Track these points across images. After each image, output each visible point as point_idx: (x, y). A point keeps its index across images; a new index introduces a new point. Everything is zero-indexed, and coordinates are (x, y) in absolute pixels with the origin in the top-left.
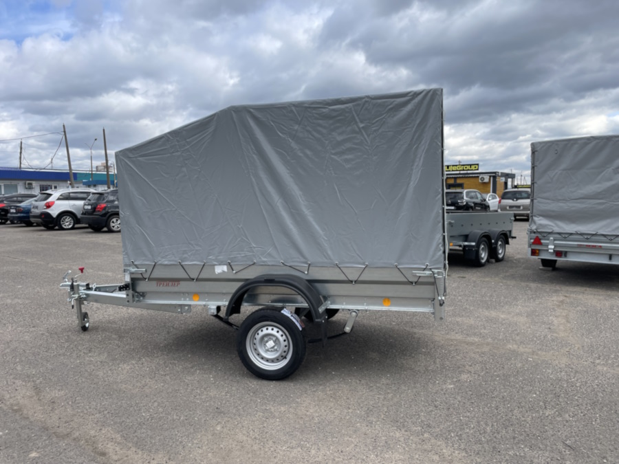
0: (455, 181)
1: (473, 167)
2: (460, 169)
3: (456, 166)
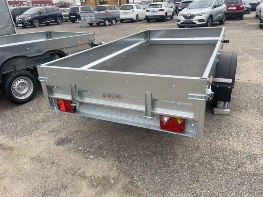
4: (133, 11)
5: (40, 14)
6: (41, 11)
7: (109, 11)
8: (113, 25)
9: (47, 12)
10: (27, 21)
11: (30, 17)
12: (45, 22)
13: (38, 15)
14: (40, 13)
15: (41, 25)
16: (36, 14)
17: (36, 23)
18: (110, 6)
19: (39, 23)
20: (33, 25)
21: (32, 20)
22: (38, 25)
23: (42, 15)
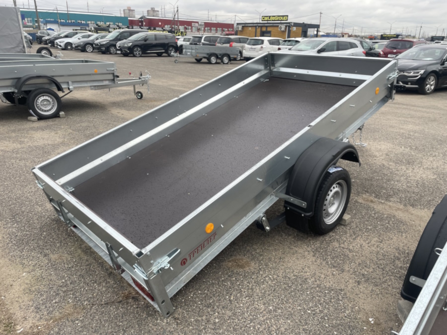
0: (266, 29)
1: (284, 17)
2: (277, 19)
3: (274, 16)
4: (262, 47)
5: (145, 41)
6: (147, 38)
7: (234, 44)
8: (224, 63)
9: (156, 39)
10: (126, 47)
11: (131, 44)
12: (149, 52)
13: (143, 42)
14: (145, 39)
15: (142, 55)
16: (139, 40)
17: (138, 52)
18: (240, 38)
19: (141, 53)
20: (133, 53)
21: (132, 47)
22: (139, 54)
23: (148, 42)
